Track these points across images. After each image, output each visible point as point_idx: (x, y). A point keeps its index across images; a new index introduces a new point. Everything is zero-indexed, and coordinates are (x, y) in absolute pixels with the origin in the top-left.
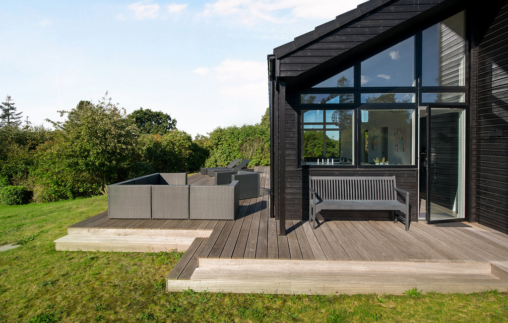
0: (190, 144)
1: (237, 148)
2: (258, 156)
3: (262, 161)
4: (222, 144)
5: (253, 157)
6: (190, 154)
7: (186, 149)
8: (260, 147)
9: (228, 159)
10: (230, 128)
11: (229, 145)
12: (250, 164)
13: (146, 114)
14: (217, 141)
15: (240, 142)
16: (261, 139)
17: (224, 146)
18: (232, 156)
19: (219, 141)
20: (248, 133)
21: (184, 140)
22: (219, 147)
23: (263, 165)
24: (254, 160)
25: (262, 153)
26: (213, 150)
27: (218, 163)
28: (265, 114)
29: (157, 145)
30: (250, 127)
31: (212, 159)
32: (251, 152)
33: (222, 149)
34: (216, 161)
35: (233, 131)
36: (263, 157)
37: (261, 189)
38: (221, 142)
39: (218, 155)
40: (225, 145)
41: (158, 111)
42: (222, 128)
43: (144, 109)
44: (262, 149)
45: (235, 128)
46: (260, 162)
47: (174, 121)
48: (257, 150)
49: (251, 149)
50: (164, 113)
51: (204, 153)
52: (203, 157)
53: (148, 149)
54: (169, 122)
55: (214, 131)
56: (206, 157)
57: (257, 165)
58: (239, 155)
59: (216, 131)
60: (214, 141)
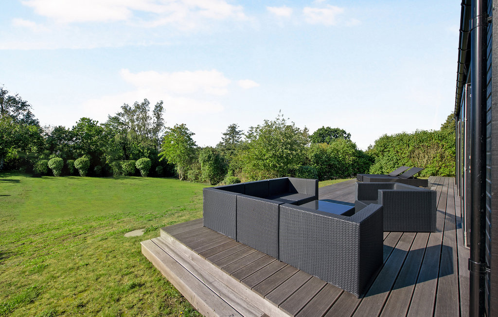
0: (354, 151)
1: (406, 155)
2: (436, 164)
3: (441, 170)
4: (389, 151)
5: (428, 165)
6: (354, 160)
7: (350, 155)
8: (438, 155)
9: (396, 166)
10: (398, 135)
11: (397, 152)
12: (423, 173)
13: (326, 131)
14: (382, 148)
15: (411, 148)
16: (440, 145)
17: (390, 153)
18: (401, 164)
19: (385, 148)
20: (423, 139)
21: (348, 147)
22: (385, 154)
23: (443, 175)
24: (430, 169)
25: (441, 161)
26: (379, 157)
27: (383, 170)
28: (446, 122)
29: (323, 152)
30: (425, 133)
31: (377, 165)
32: (425, 160)
33: (389, 156)
34: (381, 168)
35: (402, 139)
36: (444, 165)
37: (438, 214)
38: (388, 149)
39: (384, 162)
40: (392, 153)
41: (336, 128)
42: (389, 135)
43: (325, 127)
44: (442, 157)
45: (405, 135)
46: (438, 171)
47: (349, 135)
48: (434, 158)
49: (426, 156)
50: (341, 129)
51: (369, 160)
52: (367, 163)
53: (316, 155)
54: (344, 135)
55: (380, 139)
56: (371, 163)
57: (433, 174)
58: (410, 162)
59: (382, 139)
60: (379, 149)
